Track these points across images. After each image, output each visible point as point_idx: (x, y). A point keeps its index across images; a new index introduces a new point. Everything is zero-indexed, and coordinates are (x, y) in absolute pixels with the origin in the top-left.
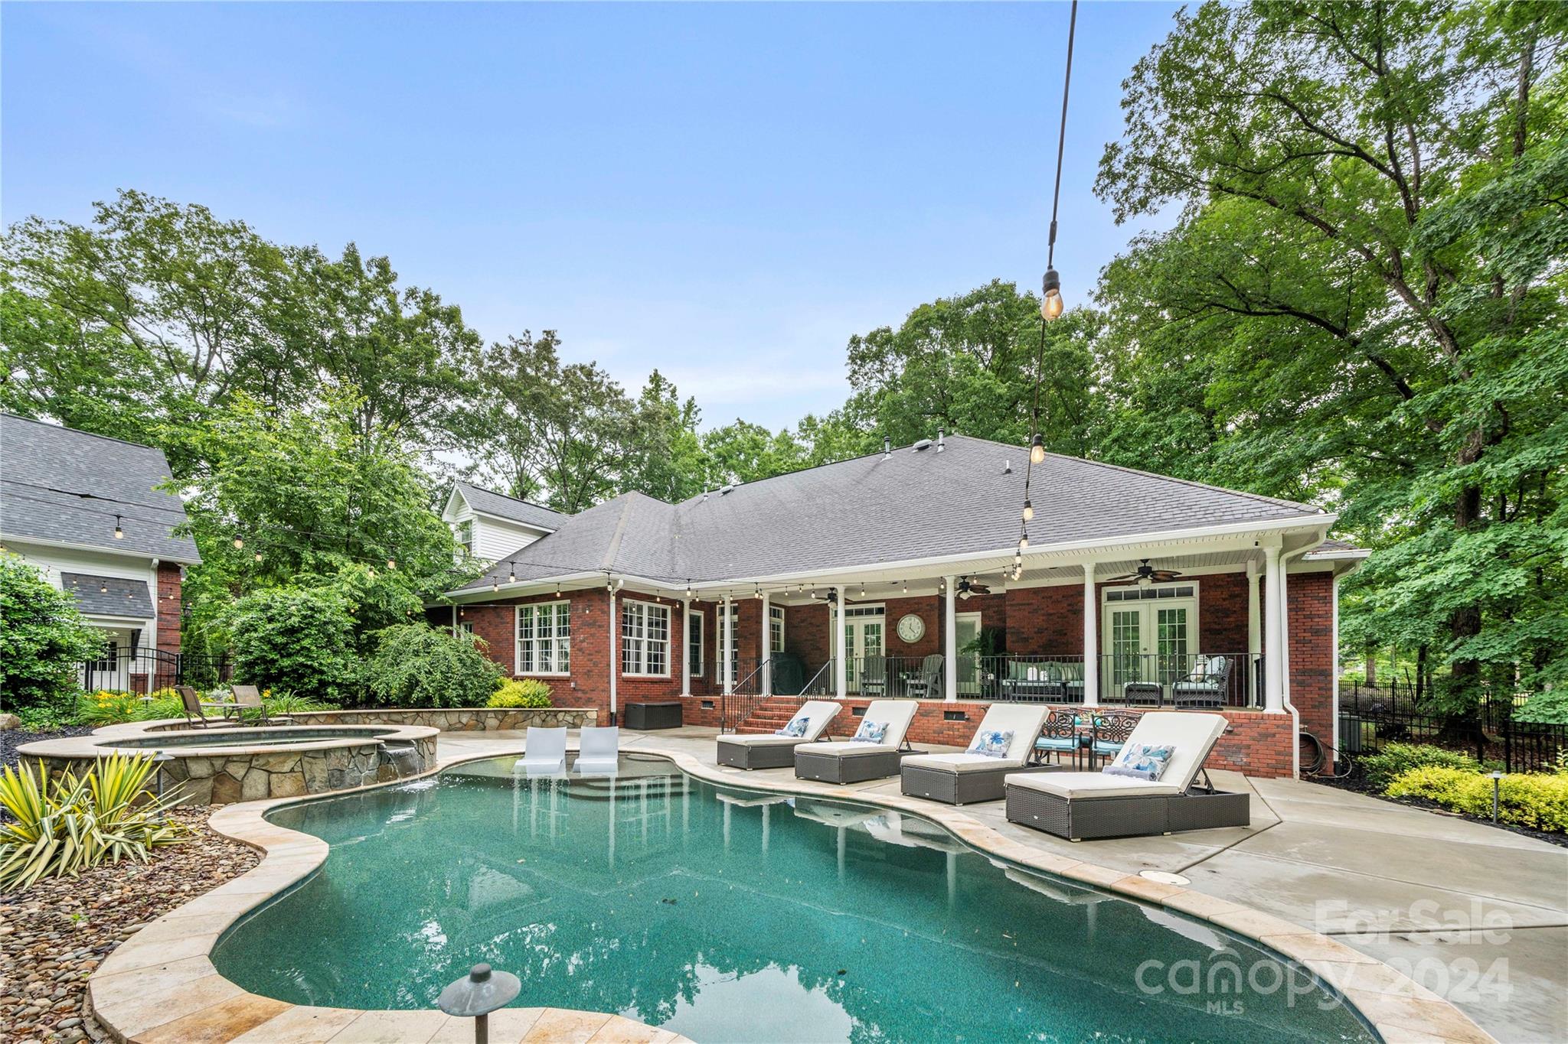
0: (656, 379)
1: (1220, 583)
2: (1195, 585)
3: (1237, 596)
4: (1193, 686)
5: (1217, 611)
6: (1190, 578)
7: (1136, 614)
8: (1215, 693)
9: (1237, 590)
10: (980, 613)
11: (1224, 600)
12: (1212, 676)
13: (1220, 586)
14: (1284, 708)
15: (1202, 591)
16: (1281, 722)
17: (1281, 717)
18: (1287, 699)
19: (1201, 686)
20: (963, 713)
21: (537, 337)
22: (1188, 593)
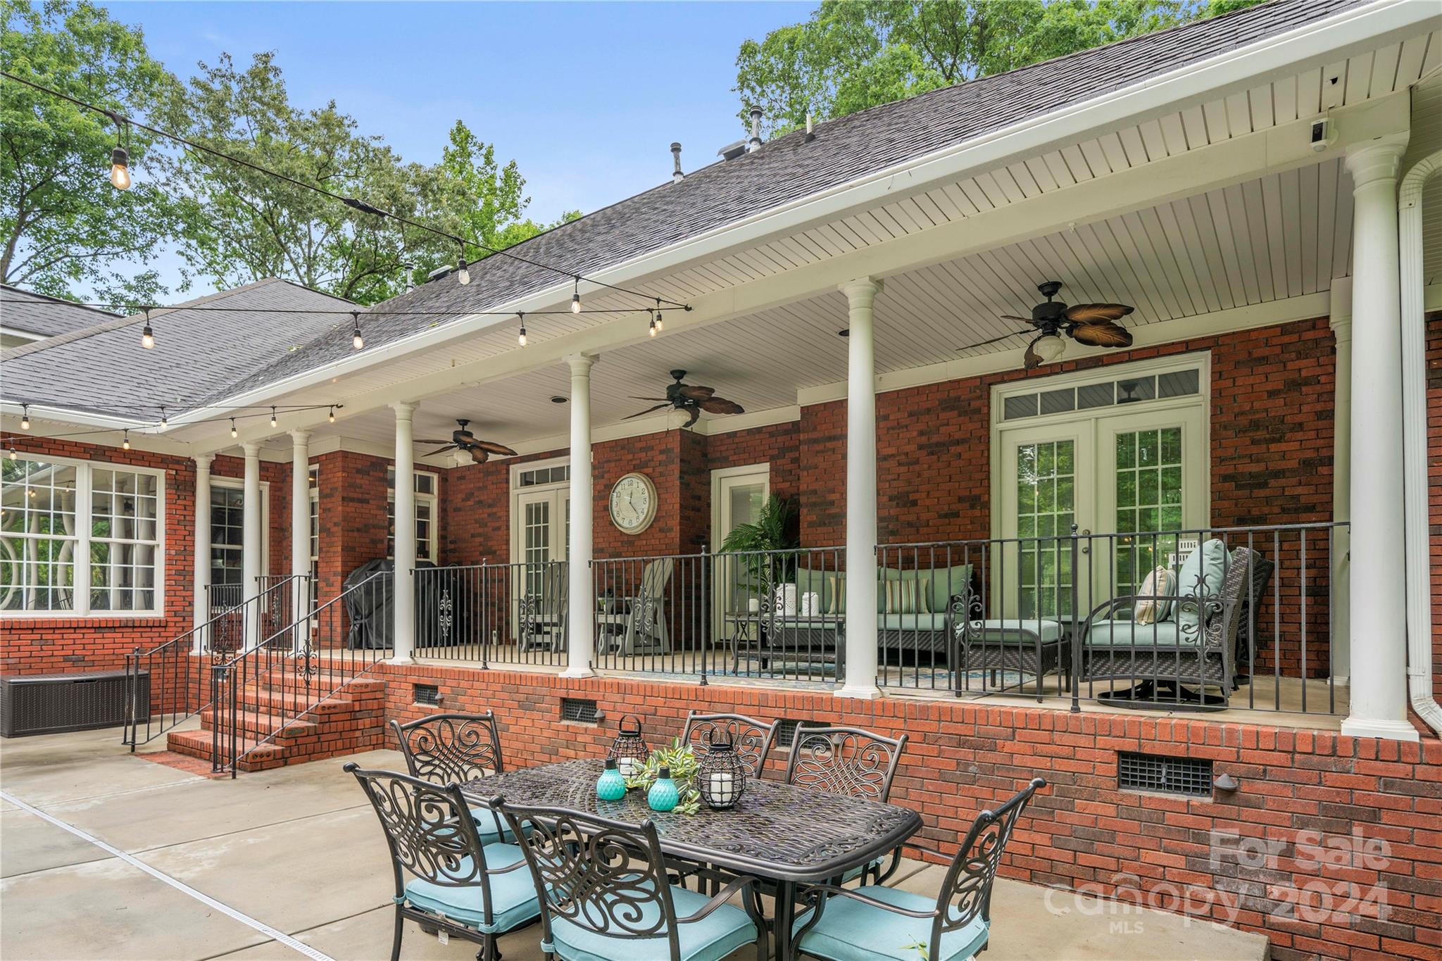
0: (461, 136)
1: (1265, 351)
2: (1202, 363)
3: (1307, 382)
4: (1144, 633)
5: (1255, 425)
6: (1187, 347)
7: (1066, 448)
8: (1189, 655)
9: (1307, 367)
10: (766, 467)
11: (1272, 394)
12: (1187, 603)
13: (1264, 360)
14: (1412, 716)
15: (1217, 375)
16: (1402, 769)
17: (1399, 750)
18: (1422, 686)
19: (1167, 633)
20: (591, 704)
21: (243, 65)
22: (1180, 384)
